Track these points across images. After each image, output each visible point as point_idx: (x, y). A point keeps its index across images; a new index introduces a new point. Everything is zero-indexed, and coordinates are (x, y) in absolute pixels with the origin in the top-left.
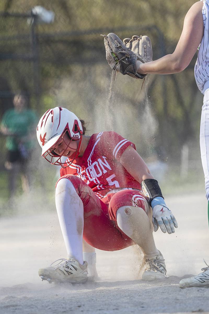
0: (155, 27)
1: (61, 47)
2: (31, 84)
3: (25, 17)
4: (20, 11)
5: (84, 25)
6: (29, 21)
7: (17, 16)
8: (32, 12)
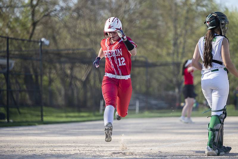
0: (92, 49)
1: (52, 56)
2: (39, 70)
3: (38, 42)
4: (36, 40)
5: (62, 47)
6: (40, 44)
7: (34, 42)
8: (41, 40)
